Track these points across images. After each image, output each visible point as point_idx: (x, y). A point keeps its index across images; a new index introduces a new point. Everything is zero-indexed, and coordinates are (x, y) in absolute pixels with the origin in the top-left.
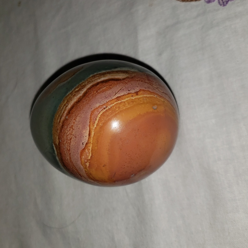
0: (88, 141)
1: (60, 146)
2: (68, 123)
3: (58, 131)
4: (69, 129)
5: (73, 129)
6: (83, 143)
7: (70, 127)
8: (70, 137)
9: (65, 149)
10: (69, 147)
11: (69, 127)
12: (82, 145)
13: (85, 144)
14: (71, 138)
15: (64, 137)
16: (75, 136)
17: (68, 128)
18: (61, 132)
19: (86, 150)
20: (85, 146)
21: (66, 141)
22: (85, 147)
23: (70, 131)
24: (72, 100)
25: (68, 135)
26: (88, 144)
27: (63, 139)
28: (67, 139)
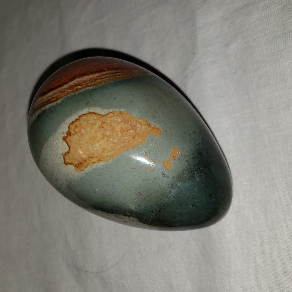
24: (90, 79)
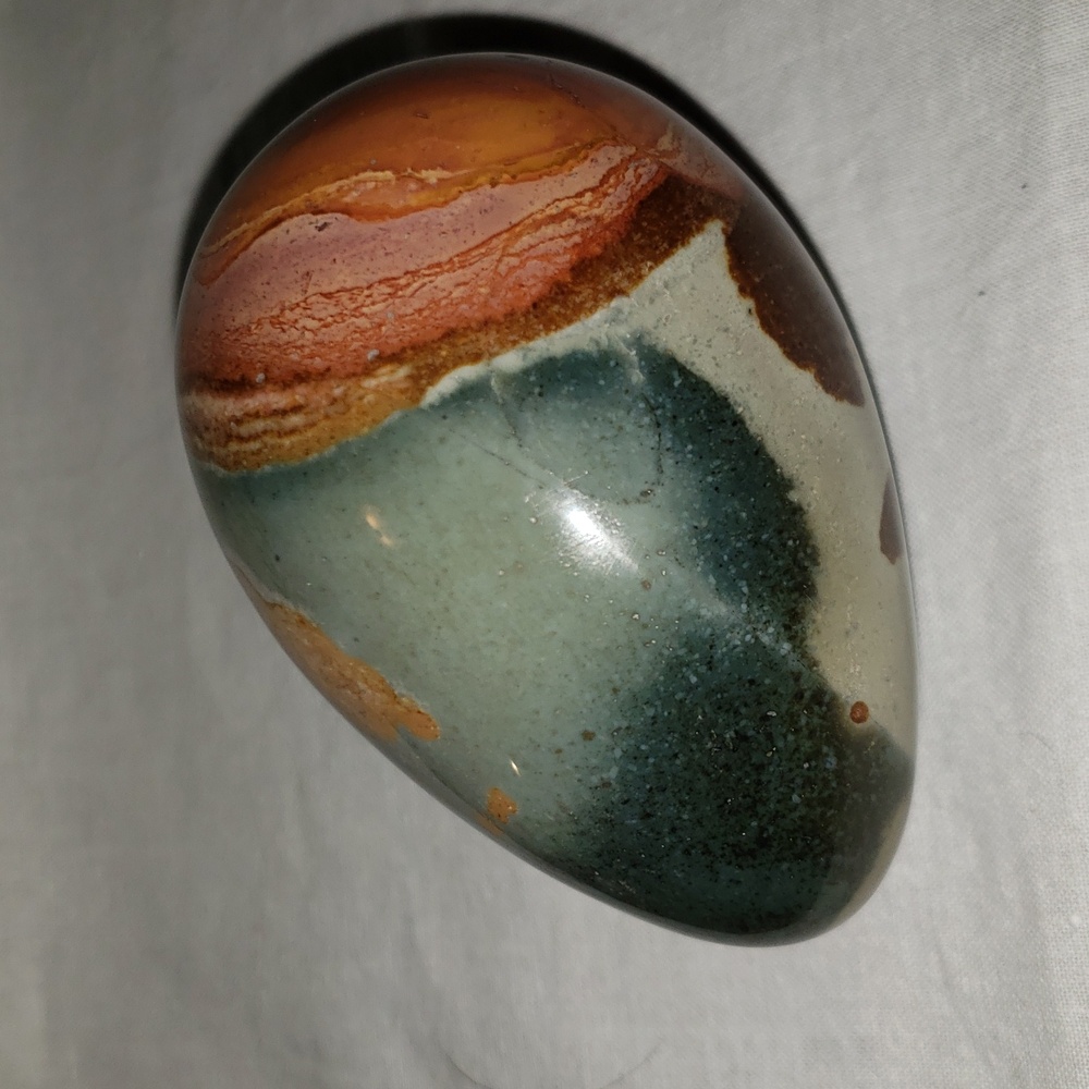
0: (303, 213)
1: (403, 350)
2: (275, 352)
3: (338, 392)
4: (293, 329)
5: (282, 310)
6: (320, 229)
7: (284, 331)
8: (322, 305)
9: (401, 312)
10: (375, 291)
11: (285, 337)
12: (331, 226)
13: (319, 217)
14: (323, 299)
15: (339, 339)
16: (304, 282)
17: (291, 339)
18: (328, 369)
19: (347, 199)
20: (330, 215)
21: (353, 319)
22: (333, 211)
23: (296, 321)
25: (320, 320)
26: (316, 207)
27: (356, 345)
28: (339, 319)
